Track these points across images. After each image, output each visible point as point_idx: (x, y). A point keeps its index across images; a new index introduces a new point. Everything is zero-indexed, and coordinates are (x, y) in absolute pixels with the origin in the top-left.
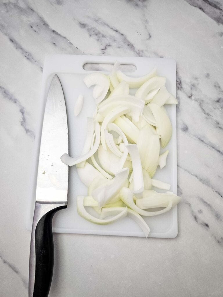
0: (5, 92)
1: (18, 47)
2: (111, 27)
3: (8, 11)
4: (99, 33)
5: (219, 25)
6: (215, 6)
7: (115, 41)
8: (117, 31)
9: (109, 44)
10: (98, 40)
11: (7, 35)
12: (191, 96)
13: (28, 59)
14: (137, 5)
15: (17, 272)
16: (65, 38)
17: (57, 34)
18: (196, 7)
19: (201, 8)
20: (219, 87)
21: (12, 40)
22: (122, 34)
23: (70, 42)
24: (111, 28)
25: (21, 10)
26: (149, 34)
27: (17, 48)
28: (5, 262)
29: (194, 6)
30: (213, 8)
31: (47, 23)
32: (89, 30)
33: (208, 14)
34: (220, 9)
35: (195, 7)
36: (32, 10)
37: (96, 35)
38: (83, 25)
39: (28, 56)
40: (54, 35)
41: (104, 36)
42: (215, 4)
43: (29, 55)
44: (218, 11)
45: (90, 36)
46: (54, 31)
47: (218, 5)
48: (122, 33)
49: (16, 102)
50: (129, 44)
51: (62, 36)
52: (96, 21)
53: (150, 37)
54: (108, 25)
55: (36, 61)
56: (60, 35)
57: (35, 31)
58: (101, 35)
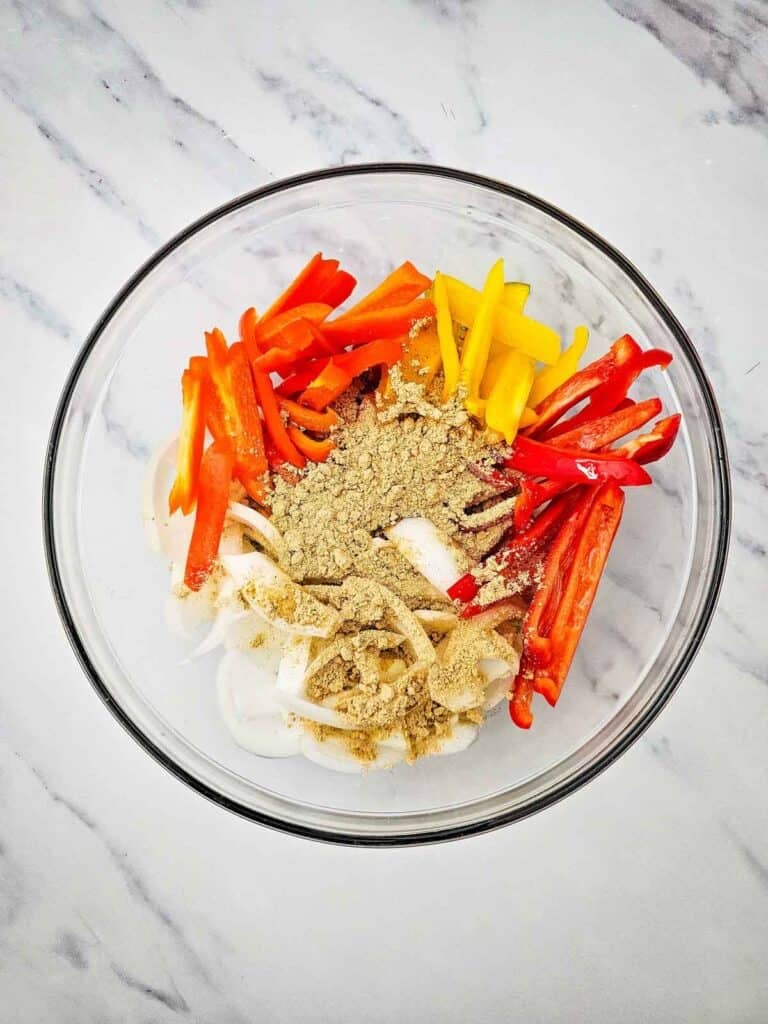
0: (32, 303)
1: (66, 152)
2: (360, 89)
3: (26, 28)
4: (323, 110)
5: (703, 84)
6: (698, 19)
7: (370, 136)
8: (378, 103)
9: (352, 148)
10: (319, 133)
11: (29, 111)
12: (600, 323)
13: (98, 193)
14: (444, 12)
15: (91, 825)
16: (213, 123)
17: (188, 110)
18: (635, 20)
19: (650, 27)
20: (690, 295)
21: (45, 132)
22: (395, 115)
23: (229, 140)
24: (361, 93)
25: (72, 26)
26: (481, 115)
27: (62, 158)
28: (57, 799)
29: (630, 18)
30: (692, 25)
31: (156, 74)
32: (288, 96)
33: (671, 45)
34: (712, 30)
35: (632, 23)
36: (104, 24)
37: (313, 115)
38: (271, 82)
39: (100, 186)
40: (177, 113)
41: (335, 119)
42: (698, 10)
43: (100, 181)
44: (706, 37)
45: (294, 117)
46: (177, 100)
47: (708, 16)
48: (395, 112)
49: (66, 336)
50: (417, 148)
51: (203, 119)
52: (313, 66)
53: (484, 124)
54: (350, 83)
55: (123, 203)
56: (196, 114)
57: (118, 100)
58: (327, 117)
